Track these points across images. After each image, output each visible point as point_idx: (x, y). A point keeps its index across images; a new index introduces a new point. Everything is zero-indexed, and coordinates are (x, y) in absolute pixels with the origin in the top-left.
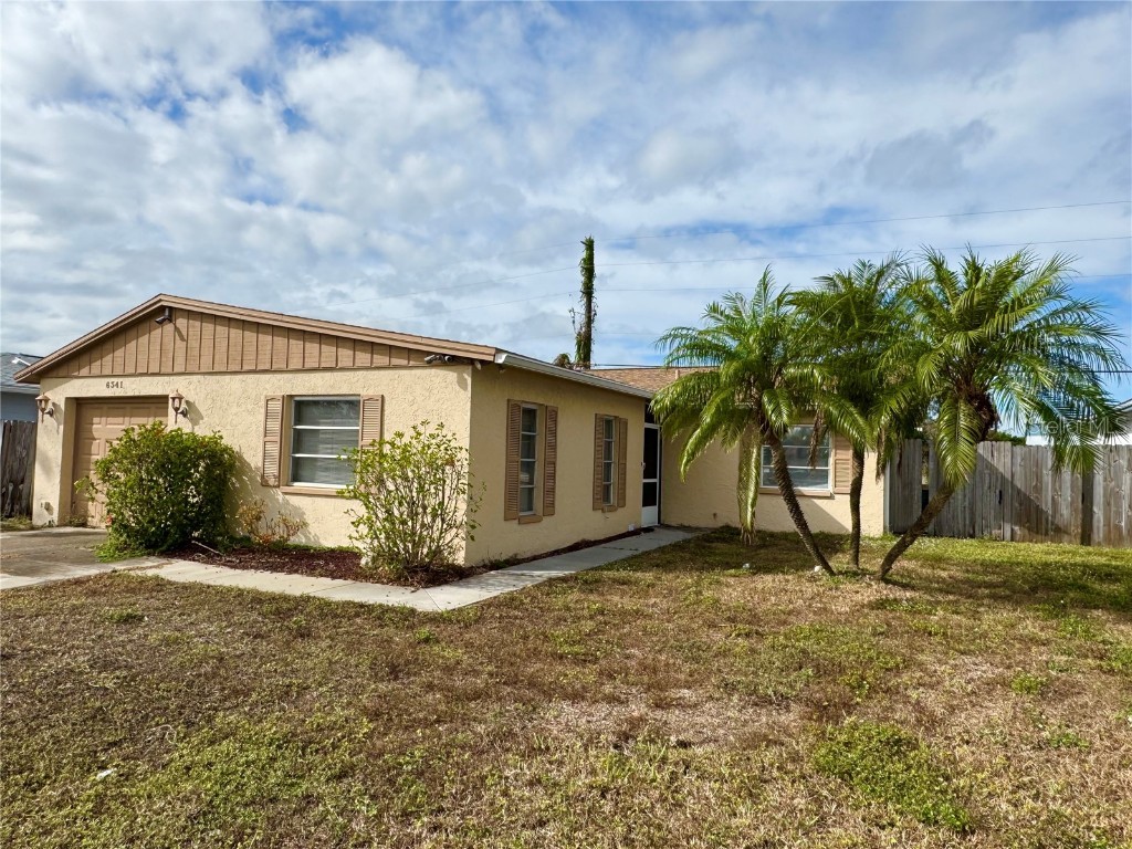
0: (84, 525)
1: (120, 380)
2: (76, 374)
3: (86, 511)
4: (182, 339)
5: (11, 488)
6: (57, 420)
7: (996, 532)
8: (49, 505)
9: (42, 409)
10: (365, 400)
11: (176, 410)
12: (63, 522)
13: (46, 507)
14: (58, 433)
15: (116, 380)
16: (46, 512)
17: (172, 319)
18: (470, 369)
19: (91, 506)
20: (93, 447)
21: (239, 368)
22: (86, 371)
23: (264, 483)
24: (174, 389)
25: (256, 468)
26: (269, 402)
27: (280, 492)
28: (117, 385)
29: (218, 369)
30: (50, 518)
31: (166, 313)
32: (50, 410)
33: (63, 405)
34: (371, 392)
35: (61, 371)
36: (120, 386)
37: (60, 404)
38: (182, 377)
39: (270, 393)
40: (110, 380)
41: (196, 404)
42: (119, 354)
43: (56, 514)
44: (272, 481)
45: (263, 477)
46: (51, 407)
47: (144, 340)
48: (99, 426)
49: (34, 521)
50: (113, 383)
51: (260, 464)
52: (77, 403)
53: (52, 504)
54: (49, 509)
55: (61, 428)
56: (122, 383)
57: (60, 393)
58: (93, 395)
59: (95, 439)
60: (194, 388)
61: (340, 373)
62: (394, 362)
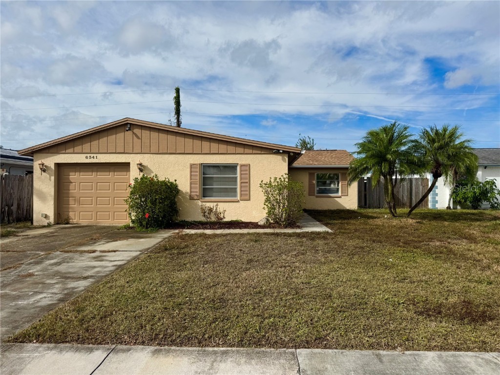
0: (68, 223)
1: (95, 155)
2: (64, 152)
3: (68, 216)
4: (138, 137)
5: (7, 209)
6: (49, 174)
8: (46, 215)
9: (41, 169)
10: (241, 166)
11: (139, 169)
12: (57, 222)
13: (44, 216)
14: (50, 180)
15: (92, 155)
16: (45, 219)
17: (132, 129)
18: (287, 155)
19: (71, 214)
20: (70, 187)
21: (175, 152)
22: (71, 150)
23: (191, 198)
24: (134, 160)
25: (186, 192)
26: (192, 166)
27: (200, 202)
28: (93, 157)
29: (162, 152)
30: (48, 221)
31: (129, 126)
32: (44, 169)
33: (53, 167)
34: (244, 163)
35: (52, 150)
36: (95, 158)
37: (49, 166)
38: (138, 155)
39: (192, 162)
40: (88, 155)
41: (149, 166)
42: (95, 143)
43: (52, 220)
44: (196, 197)
45: (190, 196)
46: (44, 167)
47: (112, 138)
48: (74, 176)
49: (35, 224)
50: (90, 156)
51: (189, 191)
52: (58, 165)
53: (48, 214)
54: (46, 217)
55: (53, 178)
56: (97, 157)
57: (51, 161)
58: (76, 162)
59: (72, 183)
60: (146, 159)
61: (228, 156)
62: (254, 152)
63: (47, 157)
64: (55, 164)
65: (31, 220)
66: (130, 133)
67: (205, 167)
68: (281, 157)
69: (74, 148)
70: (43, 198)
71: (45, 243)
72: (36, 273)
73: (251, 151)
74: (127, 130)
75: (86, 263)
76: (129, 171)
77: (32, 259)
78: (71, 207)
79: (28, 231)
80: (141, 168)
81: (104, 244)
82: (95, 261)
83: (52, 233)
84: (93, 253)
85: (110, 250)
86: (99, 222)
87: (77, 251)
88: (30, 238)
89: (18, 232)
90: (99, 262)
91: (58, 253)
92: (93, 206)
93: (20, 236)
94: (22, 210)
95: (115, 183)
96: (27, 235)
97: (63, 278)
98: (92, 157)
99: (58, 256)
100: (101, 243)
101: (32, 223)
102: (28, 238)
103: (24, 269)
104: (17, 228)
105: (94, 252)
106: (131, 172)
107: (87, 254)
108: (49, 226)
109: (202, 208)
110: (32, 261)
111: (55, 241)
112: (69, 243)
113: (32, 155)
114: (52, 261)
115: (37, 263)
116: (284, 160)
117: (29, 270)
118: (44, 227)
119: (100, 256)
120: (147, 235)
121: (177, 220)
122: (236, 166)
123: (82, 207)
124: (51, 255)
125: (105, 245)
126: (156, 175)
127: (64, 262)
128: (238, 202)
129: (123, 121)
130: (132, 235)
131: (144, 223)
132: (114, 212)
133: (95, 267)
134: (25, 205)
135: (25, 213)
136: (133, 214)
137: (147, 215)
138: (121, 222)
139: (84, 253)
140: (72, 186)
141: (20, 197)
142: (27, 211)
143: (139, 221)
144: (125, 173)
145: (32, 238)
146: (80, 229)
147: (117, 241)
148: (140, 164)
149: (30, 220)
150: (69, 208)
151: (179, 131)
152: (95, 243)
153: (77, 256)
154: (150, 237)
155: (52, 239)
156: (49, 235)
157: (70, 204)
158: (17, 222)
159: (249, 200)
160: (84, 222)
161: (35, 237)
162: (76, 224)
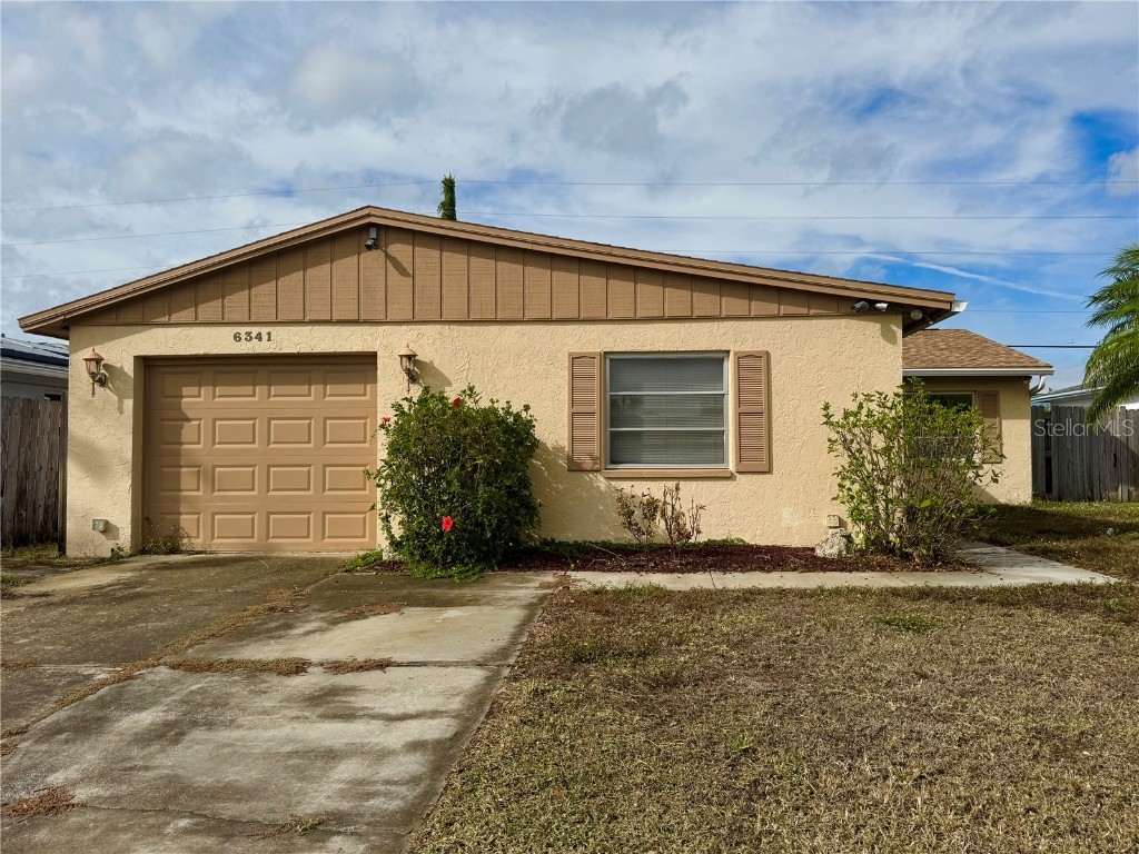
0: (175, 550)
1: (264, 330)
2: (165, 319)
3: (177, 528)
4: (402, 271)
6: (116, 391)
7: (1112, 494)
8: (107, 523)
9: (93, 375)
10: (740, 357)
11: (409, 372)
12: (141, 549)
13: (101, 527)
14: (121, 412)
15: (255, 330)
16: (103, 537)
17: (382, 243)
18: (901, 317)
19: (186, 521)
20: (184, 432)
21: (520, 316)
22: (186, 315)
23: (575, 467)
24: (388, 344)
25: (554, 448)
26: (575, 359)
27: (602, 479)
28: (259, 337)
29: (478, 317)
30: (111, 544)
31: (373, 234)
32: (102, 376)
33: (129, 368)
34: (748, 348)
35: (127, 316)
36: (265, 337)
37: (119, 365)
38: (404, 327)
39: (576, 349)
40: (243, 330)
41: (436, 364)
42: (263, 292)
43: (125, 538)
44: (588, 463)
45: (570, 459)
46: (103, 371)
47: (319, 273)
48: (197, 400)
49: (72, 551)
50: (249, 334)
51: (565, 443)
52: (146, 364)
53: (113, 521)
54: (108, 529)
55: (129, 404)
56: (269, 334)
57: (124, 349)
58: (202, 352)
59: (189, 420)
60: (429, 342)
61: (695, 325)
62: (784, 309)
63: (112, 339)
64: (136, 358)
65: (60, 541)
66: (377, 255)
67: (620, 364)
68: (878, 326)
69: (196, 307)
70: (97, 467)
71: (108, 626)
72: (81, 794)
73: (772, 308)
74: (369, 248)
75: (286, 730)
76: (374, 380)
77: (62, 704)
78: (186, 497)
79: (49, 578)
80: (415, 368)
81: (321, 630)
82: (325, 717)
83: (128, 585)
84: (297, 673)
85: (361, 658)
86: (274, 548)
87: (231, 666)
88: (56, 605)
89: (15, 582)
90: (339, 726)
91: (163, 673)
92: (255, 493)
93: (22, 596)
94: (30, 510)
95: (326, 419)
96: (46, 595)
97: (208, 831)
98: (254, 335)
99: (162, 690)
100: (309, 627)
101: (62, 550)
102: (49, 605)
103: (27, 762)
104: (16, 567)
105: (299, 667)
106: (379, 383)
107: (274, 679)
108: (116, 559)
109: (620, 500)
110: (62, 714)
111: (145, 617)
112: (194, 626)
113: (64, 333)
114: (146, 718)
115: (86, 728)
116: (888, 336)
117: (53, 770)
118: (100, 562)
119: (333, 692)
120: (455, 592)
121: (531, 538)
122: (721, 361)
123: (222, 499)
124: (136, 685)
125: (329, 635)
126: (471, 389)
127: (195, 724)
128: (731, 477)
129: (352, 216)
130: (405, 592)
131: (435, 548)
132: (325, 513)
133: (331, 755)
134: (43, 491)
135: (41, 517)
136: (396, 519)
137: (447, 524)
138: (345, 544)
139: (265, 676)
140: (188, 431)
141: (25, 467)
142: (46, 512)
143: (417, 544)
144: (359, 388)
145: (63, 603)
146: (219, 570)
147: (361, 616)
148: (410, 357)
149: (55, 540)
150: (177, 500)
151: (536, 248)
152: (289, 626)
153: (237, 688)
154: (474, 601)
155: (132, 609)
156: (119, 594)
157: (182, 487)
158: (16, 545)
159: (769, 472)
160: (225, 546)
161: (72, 600)
162: (201, 552)
